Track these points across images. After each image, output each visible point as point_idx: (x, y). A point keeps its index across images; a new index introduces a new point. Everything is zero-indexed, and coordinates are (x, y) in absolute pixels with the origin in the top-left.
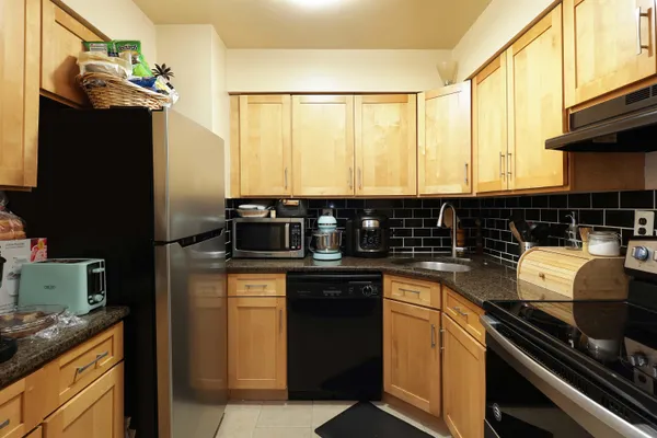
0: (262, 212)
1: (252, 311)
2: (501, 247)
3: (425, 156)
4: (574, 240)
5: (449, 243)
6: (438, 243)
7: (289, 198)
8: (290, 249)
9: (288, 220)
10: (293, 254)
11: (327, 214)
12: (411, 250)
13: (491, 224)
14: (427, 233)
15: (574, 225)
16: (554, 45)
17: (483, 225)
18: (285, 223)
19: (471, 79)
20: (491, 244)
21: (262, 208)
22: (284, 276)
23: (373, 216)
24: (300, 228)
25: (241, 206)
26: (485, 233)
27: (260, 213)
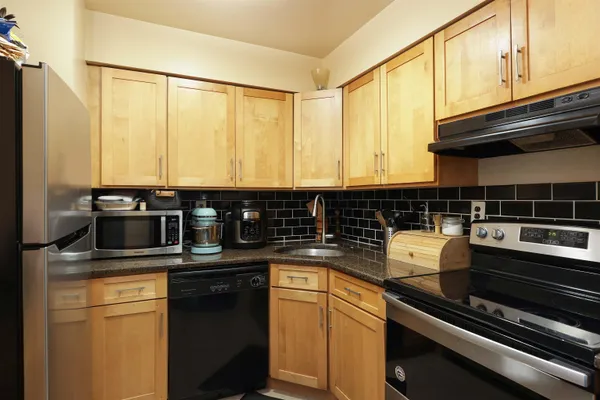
0: (129, 205)
1: (125, 320)
2: (359, 232)
3: (301, 152)
4: (428, 225)
5: (314, 231)
6: (307, 231)
7: (162, 189)
8: (167, 245)
9: (164, 213)
10: (170, 250)
11: (201, 206)
12: (282, 239)
13: (348, 213)
14: (295, 222)
15: (427, 213)
16: (425, 68)
17: (341, 214)
18: (159, 217)
19: (342, 87)
20: (348, 231)
21: (128, 200)
22: (165, 274)
23: (252, 207)
24: (178, 222)
25: (100, 198)
26: (343, 221)
27: (126, 205)
